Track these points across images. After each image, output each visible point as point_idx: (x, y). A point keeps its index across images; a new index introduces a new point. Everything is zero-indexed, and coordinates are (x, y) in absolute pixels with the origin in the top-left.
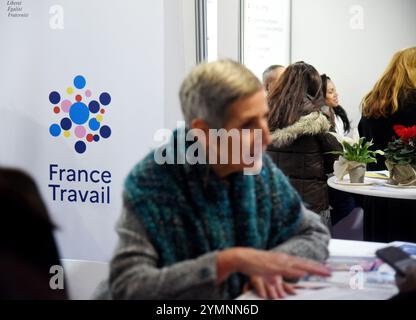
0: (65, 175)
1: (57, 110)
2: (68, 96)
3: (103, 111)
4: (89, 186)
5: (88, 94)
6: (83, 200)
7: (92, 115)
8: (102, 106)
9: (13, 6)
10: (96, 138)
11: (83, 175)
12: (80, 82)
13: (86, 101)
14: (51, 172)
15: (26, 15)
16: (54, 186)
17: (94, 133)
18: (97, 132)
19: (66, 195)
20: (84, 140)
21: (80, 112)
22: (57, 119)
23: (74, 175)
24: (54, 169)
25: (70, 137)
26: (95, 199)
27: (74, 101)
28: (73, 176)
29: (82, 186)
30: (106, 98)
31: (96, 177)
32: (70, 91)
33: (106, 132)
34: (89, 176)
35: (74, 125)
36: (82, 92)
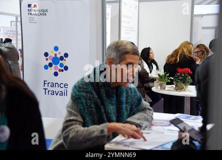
0: (50, 85)
1: (47, 59)
2: (52, 54)
3: (65, 60)
4: (59, 89)
5: (59, 53)
6: (57, 95)
7: (61, 62)
8: (65, 58)
9: (31, 19)
10: (62, 71)
11: (57, 85)
12: (56, 49)
13: (59, 56)
14: (44, 84)
15: (36, 23)
16: (45, 89)
17: (61, 69)
18: (63, 68)
19: (50, 92)
20: (58, 71)
21: (56, 60)
22: (47, 63)
24: (45, 82)
25: (52, 70)
26: (62, 94)
27: (54, 56)
28: (53, 85)
29: (56, 89)
30: (66, 55)
31: (62, 86)
32: (52, 52)
33: (66, 68)
34: (59, 85)
35: (54, 65)
36: (57, 52)
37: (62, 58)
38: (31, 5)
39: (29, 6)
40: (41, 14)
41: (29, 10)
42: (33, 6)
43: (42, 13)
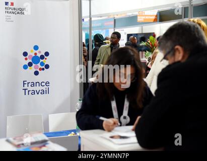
0: (30, 84)
1: (26, 59)
3: (46, 59)
4: (41, 88)
5: (40, 52)
6: (38, 94)
8: (45, 57)
9: (8, 18)
10: (43, 69)
11: (38, 84)
12: (36, 48)
13: (39, 55)
14: (24, 84)
15: (12, 21)
16: (25, 89)
17: (42, 67)
19: (30, 92)
20: (38, 70)
21: (36, 59)
22: (26, 63)
23: (34, 84)
24: (25, 82)
25: (32, 69)
26: (43, 92)
27: (34, 55)
29: (37, 88)
30: (47, 54)
31: (43, 84)
32: (32, 51)
33: (47, 67)
34: (41, 84)
35: (34, 65)
36: (37, 52)
37: (42, 57)
38: (8, 3)
39: (7, 3)
40: (18, 13)
41: (6, 8)
42: (10, 4)
43: (19, 11)
